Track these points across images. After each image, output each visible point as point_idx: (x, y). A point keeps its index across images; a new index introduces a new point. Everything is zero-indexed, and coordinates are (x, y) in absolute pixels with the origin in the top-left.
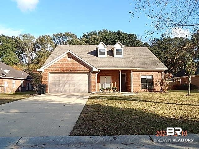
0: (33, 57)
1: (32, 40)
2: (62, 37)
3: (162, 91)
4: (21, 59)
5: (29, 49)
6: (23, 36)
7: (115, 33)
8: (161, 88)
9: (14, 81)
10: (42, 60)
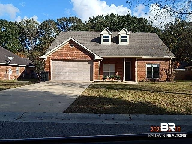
0: (37, 43)
1: (35, 26)
2: (66, 22)
3: (169, 80)
4: (24, 46)
5: (32, 36)
6: (27, 21)
7: (123, 17)
8: (167, 78)
9: (18, 69)
10: (45, 47)
